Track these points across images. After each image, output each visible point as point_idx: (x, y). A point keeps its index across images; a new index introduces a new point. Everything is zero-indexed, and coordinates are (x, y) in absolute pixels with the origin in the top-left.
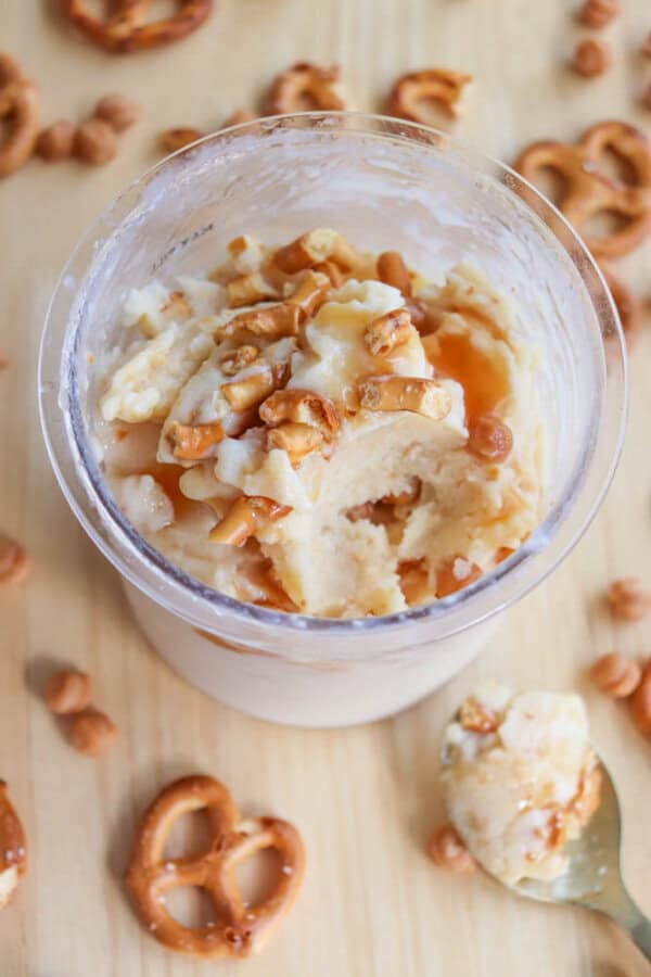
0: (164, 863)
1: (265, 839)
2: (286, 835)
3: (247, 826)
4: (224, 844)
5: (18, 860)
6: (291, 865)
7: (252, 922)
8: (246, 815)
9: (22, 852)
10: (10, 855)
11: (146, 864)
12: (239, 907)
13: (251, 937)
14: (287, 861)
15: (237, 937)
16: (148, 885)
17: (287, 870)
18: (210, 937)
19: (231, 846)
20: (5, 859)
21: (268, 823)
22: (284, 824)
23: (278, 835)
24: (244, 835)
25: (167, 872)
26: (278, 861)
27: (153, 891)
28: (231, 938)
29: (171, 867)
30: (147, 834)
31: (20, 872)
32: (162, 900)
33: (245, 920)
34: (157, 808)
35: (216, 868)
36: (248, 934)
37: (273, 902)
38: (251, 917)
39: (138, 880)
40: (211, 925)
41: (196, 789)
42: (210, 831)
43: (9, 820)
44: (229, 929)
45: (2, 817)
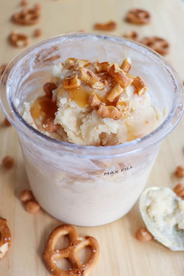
0: (55, 250)
1: (87, 243)
2: (93, 241)
3: (81, 239)
4: (74, 244)
5: (8, 241)
6: (96, 249)
7: (85, 267)
8: (80, 236)
9: (9, 239)
10: (6, 239)
11: (50, 250)
12: (80, 263)
13: (84, 272)
14: (94, 249)
15: (80, 272)
16: (51, 256)
17: (94, 251)
18: (71, 273)
19: (76, 244)
20: (4, 240)
21: (87, 238)
22: (92, 238)
23: (91, 241)
24: (80, 241)
25: (57, 253)
26: (91, 248)
27: (52, 258)
28: (77, 273)
29: (58, 251)
30: (50, 241)
31: (9, 245)
32: (55, 262)
33: (82, 267)
34: (53, 234)
35: (72, 251)
36: (83, 271)
37: (90, 261)
38: (84, 266)
39: (47, 256)
40: (71, 269)
41: (65, 228)
42: (69, 239)
43: (6, 229)
44: (77, 269)
45: (5, 228)
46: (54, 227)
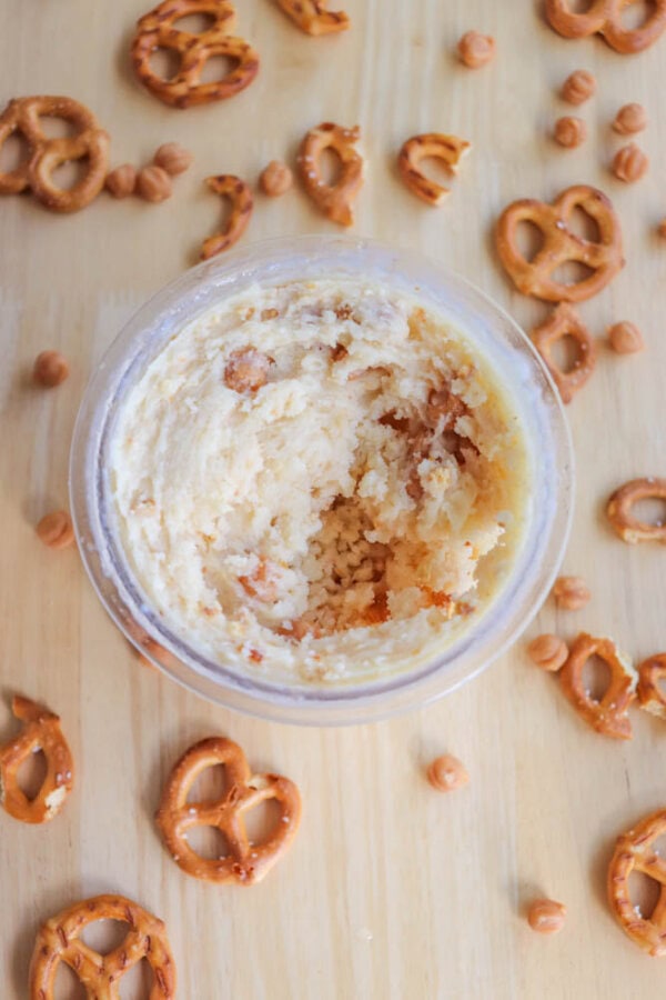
0: (188, 806)
1: (270, 793)
2: (287, 790)
3: (256, 782)
4: (236, 796)
5: (63, 782)
6: (289, 815)
7: (257, 859)
8: (254, 772)
9: (69, 775)
10: (60, 778)
11: (173, 808)
12: (245, 849)
13: (254, 872)
14: (286, 812)
15: (243, 872)
16: (174, 825)
17: (286, 819)
18: (221, 869)
19: (241, 798)
20: (56, 781)
21: (273, 779)
22: (285, 781)
23: (280, 791)
24: (253, 788)
25: (190, 816)
26: (278, 812)
27: (178, 830)
28: (238, 870)
29: (193, 811)
30: (175, 784)
31: (68, 789)
32: (185, 837)
33: (249, 857)
34: (184, 764)
35: (229, 814)
36: (252, 869)
37: (273, 845)
38: (254, 855)
39: (167, 821)
40: (222, 858)
41: (216, 748)
42: (225, 784)
43: (60, 749)
44: (236, 864)
45: (55, 747)
46: (187, 746)
